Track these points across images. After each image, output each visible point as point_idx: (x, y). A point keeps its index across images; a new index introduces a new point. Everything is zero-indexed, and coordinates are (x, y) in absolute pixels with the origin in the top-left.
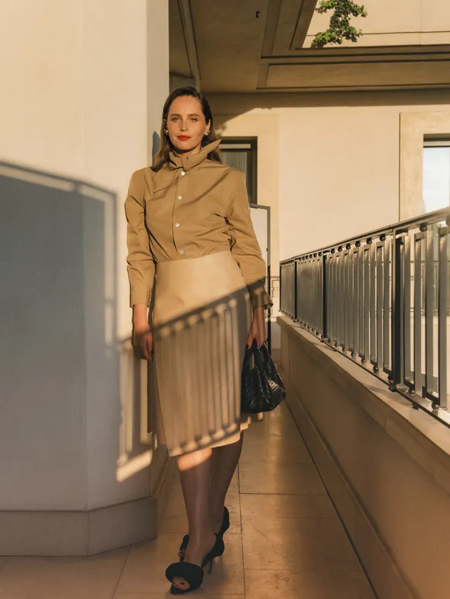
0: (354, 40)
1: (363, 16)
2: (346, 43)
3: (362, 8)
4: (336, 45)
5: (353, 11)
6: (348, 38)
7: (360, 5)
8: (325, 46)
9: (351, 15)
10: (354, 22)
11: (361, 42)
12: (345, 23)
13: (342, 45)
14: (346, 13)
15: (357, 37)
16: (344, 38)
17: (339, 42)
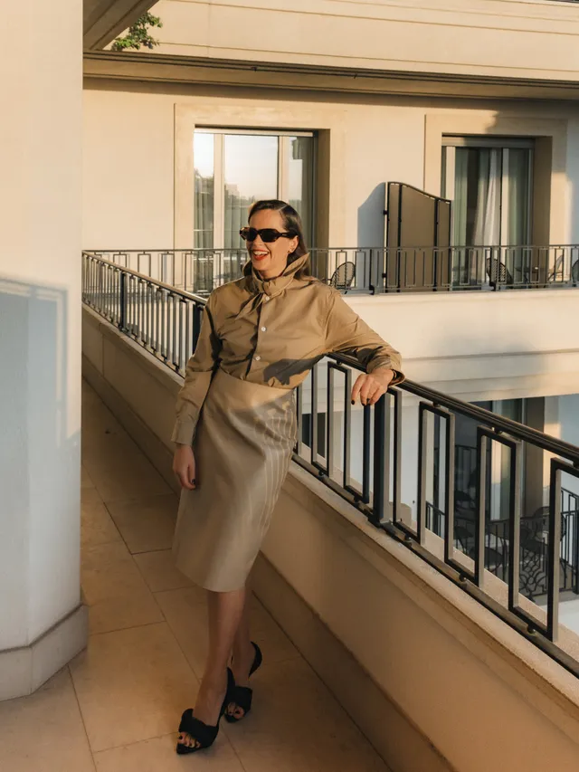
0: (150, 47)
1: (159, 26)
2: (143, 49)
3: (158, 19)
4: (135, 50)
5: (150, 21)
6: (145, 45)
7: (157, 17)
8: (124, 50)
9: (147, 25)
10: (152, 31)
11: (156, 50)
12: (144, 32)
13: (140, 51)
14: (143, 23)
15: (153, 45)
16: (142, 44)
17: (137, 47)
